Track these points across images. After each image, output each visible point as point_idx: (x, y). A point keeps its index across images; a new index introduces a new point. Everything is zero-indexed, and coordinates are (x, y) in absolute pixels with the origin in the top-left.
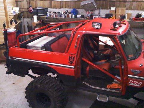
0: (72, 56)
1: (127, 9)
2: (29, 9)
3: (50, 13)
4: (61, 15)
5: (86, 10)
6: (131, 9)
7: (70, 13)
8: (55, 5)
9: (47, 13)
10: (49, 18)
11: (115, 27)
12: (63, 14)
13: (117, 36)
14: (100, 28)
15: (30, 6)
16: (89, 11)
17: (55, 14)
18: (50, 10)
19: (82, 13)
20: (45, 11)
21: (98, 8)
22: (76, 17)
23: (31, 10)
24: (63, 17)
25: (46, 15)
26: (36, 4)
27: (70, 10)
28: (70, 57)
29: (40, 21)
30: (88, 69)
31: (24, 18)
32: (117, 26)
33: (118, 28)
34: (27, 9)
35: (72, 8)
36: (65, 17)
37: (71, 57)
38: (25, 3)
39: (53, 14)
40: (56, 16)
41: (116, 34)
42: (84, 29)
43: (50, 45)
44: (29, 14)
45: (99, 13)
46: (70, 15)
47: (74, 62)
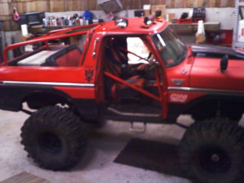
0: (90, 70)
1: (167, 7)
2: (12, 15)
3: (48, 20)
4: (66, 22)
5: (107, 12)
6: (173, 7)
7: (81, 18)
8: (55, 6)
9: (44, 20)
10: (47, 27)
11: (147, 24)
12: (70, 19)
13: (150, 35)
14: (127, 25)
15: (14, 11)
16: (111, 13)
17: (57, 20)
18: (47, 14)
19: (100, 17)
20: (39, 17)
21: (125, 9)
22: (91, 22)
23: (17, 17)
24: (70, 24)
25: (42, 22)
26: (24, 7)
27: (80, 13)
28: (86, 71)
29: (33, 33)
30: (114, 88)
31: (5, 30)
32: (149, 23)
33: (150, 25)
34: (10, 15)
35: (84, 10)
36: (74, 24)
37: (88, 70)
38: (6, 6)
39: (53, 21)
40: (58, 23)
41: (149, 32)
42: (104, 29)
43: (55, 59)
44: (13, 23)
45: (127, 15)
46: (81, 21)
47: (93, 78)
